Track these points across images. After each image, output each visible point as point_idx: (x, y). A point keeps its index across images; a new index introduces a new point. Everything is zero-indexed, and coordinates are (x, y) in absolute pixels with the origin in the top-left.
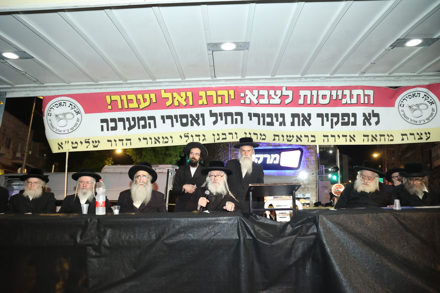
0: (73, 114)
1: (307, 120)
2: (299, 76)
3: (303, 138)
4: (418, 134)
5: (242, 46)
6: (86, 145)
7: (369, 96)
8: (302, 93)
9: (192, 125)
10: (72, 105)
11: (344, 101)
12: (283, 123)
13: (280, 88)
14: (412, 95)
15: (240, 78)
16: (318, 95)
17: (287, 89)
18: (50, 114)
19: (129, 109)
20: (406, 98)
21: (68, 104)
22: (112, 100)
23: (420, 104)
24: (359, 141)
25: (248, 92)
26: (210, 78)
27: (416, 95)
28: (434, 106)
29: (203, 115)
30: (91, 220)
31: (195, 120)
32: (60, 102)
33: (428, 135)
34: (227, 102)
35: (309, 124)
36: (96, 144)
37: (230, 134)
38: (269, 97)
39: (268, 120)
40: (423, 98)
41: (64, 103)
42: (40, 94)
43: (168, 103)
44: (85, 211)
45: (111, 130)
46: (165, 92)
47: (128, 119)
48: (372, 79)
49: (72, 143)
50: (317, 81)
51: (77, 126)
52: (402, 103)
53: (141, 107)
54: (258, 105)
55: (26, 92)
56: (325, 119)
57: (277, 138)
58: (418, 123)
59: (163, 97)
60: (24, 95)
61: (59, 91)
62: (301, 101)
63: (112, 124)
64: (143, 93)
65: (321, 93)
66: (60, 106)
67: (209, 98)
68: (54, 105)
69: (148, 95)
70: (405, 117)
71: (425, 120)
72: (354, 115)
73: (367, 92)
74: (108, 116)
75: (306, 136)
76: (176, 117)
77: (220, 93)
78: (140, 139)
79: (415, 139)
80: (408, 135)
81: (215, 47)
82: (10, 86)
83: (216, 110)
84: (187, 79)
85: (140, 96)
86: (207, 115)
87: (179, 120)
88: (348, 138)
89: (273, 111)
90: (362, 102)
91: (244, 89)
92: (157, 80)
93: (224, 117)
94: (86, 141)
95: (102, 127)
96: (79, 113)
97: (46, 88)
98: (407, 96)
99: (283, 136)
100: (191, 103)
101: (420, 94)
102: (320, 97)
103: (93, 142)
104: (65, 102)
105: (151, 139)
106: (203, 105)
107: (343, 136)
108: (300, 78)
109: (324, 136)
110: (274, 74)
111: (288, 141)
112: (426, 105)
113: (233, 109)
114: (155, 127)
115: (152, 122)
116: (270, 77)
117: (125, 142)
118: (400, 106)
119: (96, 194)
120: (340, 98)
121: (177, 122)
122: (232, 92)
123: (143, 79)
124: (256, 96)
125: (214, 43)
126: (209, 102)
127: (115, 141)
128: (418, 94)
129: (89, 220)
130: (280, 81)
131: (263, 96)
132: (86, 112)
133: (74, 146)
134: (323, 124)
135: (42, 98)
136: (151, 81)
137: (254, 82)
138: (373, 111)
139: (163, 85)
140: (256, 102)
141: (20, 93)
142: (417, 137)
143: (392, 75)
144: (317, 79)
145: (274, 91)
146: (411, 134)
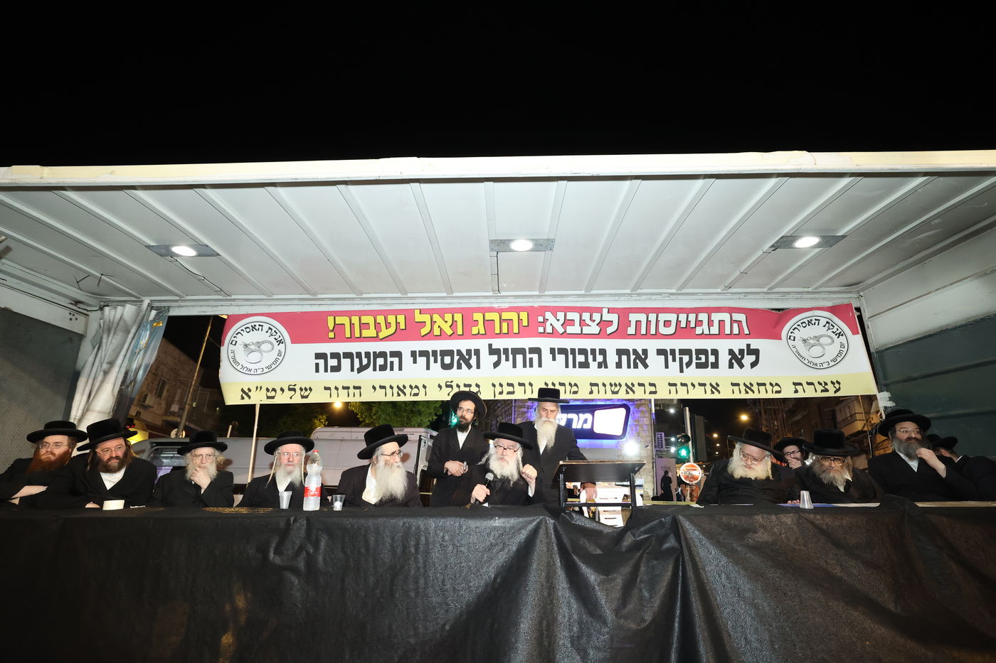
0: (271, 344)
1: (641, 359)
2: (629, 291)
3: (636, 388)
4: (820, 383)
5: (543, 245)
6: (288, 393)
7: (739, 322)
8: (633, 317)
9: (459, 367)
10: (271, 329)
11: (699, 330)
12: (603, 364)
13: (599, 310)
14: (807, 323)
15: (537, 293)
16: (657, 321)
17: (610, 311)
18: (234, 343)
19: (361, 339)
20: (798, 327)
21: (266, 327)
22: (336, 323)
23: (821, 336)
24: (726, 393)
25: (548, 315)
26: (491, 294)
27: (813, 322)
28: (842, 339)
29: (477, 352)
30: (295, 521)
31: (465, 359)
32: (253, 324)
33: (837, 386)
34: (516, 330)
35: (646, 366)
36: (306, 394)
37: (520, 384)
38: (582, 323)
39: (581, 358)
40: (824, 326)
41: (259, 325)
42: (223, 311)
43: (424, 331)
44: (285, 504)
45: (331, 372)
46: (420, 313)
47: (359, 355)
48: (741, 296)
49: (268, 390)
50: (656, 299)
51: (278, 363)
52: (792, 334)
53: (382, 335)
54: (565, 335)
56: (670, 357)
57: (595, 389)
58: (819, 366)
59: (416, 321)
60: (200, 312)
61: (255, 306)
62: (631, 330)
63: (333, 362)
64: (385, 313)
65: (663, 317)
66: (253, 330)
67: (488, 324)
68: (243, 328)
69: (393, 317)
70: (799, 356)
71: (830, 362)
72: (715, 352)
73: (737, 316)
74: (327, 348)
75: (640, 385)
76: (435, 353)
77: (505, 316)
78: (374, 388)
79: (816, 391)
80: (805, 385)
81: (500, 245)
82: (178, 298)
83: (499, 344)
84: (455, 294)
85: (380, 319)
86: (484, 352)
87: (439, 358)
88: (708, 388)
89: (588, 344)
90: (728, 331)
91: (543, 310)
92: (409, 295)
93: (511, 357)
94: (290, 387)
95: (317, 365)
96: (282, 343)
97: (233, 303)
98: (799, 323)
99: (604, 385)
100: (460, 332)
101: (819, 320)
102: (661, 324)
103: (301, 389)
104: (261, 324)
105: (391, 387)
106: (478, 336)
107: (700, 385)
108: (629, 294)
109: (670, 385)
110: (589, 288)
111: (613, 393)
112: (830, 337)
113: (526, 343)
114: (400, 369)
115: (396, 360)
116: (583, 292)
117: (351, 391)
119: (306, 474)
120: (693, 325)
121: (436, 361)
122: (524, 316)
123: (387, 293)
124: (562, 321)
125: (501, 240)
126: (489, 331)
127: (336, 388)
128: (816, 320)
129: (292, 519)
130: (598, 299)
131: (572, 322)
132: (293, 342)
133: (269, 394)
134: (667, 366)
135: (225, 317)
136: (399, 295)
137: (559, 299)
138: (748, 346)
139: (418, 302)
140: (561, 330)
141: (191, 308)
142: (820, 388)
143: (774, 291)
144: (655, 297)
145: (589, 314)
146: (809, 384)
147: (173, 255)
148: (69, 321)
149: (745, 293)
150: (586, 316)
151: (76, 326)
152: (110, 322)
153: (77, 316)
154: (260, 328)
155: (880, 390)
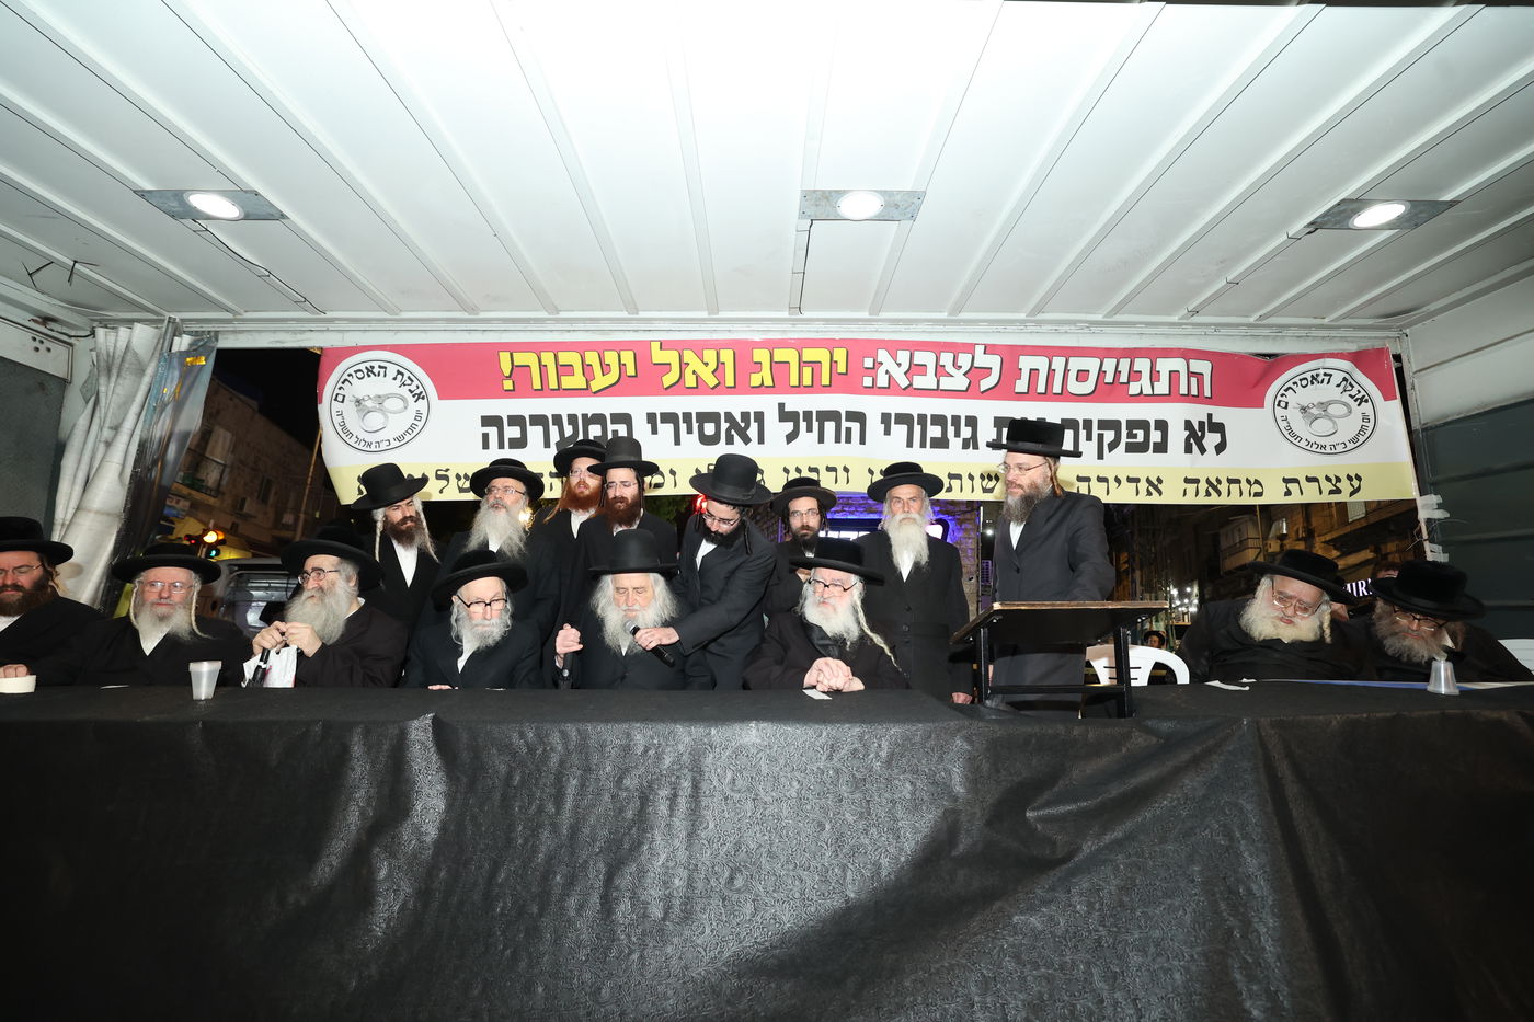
0: (403, 399)
2: (1023, 316)
4: (1328, 479)
5: (900, 207)
6: (437, 485)
7: (1199, 376)
8: (1026, 363)
9: (730, 439)
10: (402, 374)
12: (971, 443)
13: (969, 348)
14: (1310, 379)
15: (865, 315)
16: (1066, 371)
17: (989, 349)
18: (340, 398)
19: (560, 391)
20: (1294, 387)
21: (392, 371)
22: (516, 363)
23: (1330, 403)
24: (1174, 495)
25: (883, 355)
26: (785, 315)
27: (1320, 379)
28: (1366, 407)
29: (759, 417)
31: (739, 428)
32: (368, 365)
33: (1356, 483)
34: (826, 381)
37: (829, 469)
38: (940, 370)
39: (934, 431)
40: (1338, 386)
41: (380, 367)
42: (315, 341)
43: (669, 380)
45: (510, 448)
46: (661, 348)
47: (557, 419)
48: (1210, 330)
50: (1066, 332)
51: (416, 432)
52: (1284, 398)
53: (595, 386)
54: (909, 390)
55: (272, 335)
56: (1083, 433)
58: (1328, 450)
59: (654, 362)
60: (270, 342)
61: (367, 334)
62: (1021, 386)
63: (513, 432)
64: (601, 348)
65: (1077, 364)
66: (369, 376)
67: (779, 368)
69: (615, 354)
70: (1291, 435)
71: (1347, 443)
72: (1162, 425)
73: (1196, 365)
74: (504, 407)
76: (687, 416)
77: (809, 355)
79: (1321, 493)
80: (1303, 481)
81: (821, 205)
82: (230, 316)
83: (795, 403)
84: (722, 315)
85: (592, 358)
86: (771, 417)
87: (695, 426)
89: (947, 407)
90: (1183, 390)
91: (871, 347)
92: (642, 315)
93: (816, 425)
94: (439, 473)
95: (485, 437)
96: (423, 398)
97: (331, 327)
98: (1297, 380)
99: (971, 477)
100: (730, 382)
101: (1331, 375)
102: (1072, 376)
103: (458, 477)
104: (383, 364)
106: (761, 389)
107: (1130, 480)
108: (1022, 322)
109: (1079, 479)
110: (958, 308)
111: (985, 490)
112: (1345, 404)
113: (841, 402)
116: (944, 315)
118: (1279, 405)
120: (1124, 378)
121: (690, 431)
122: (840, 355)
123: (602, 310)
124: (905, 366)
125: (824, 191)
126: (779, 381)
128: (1325, 374)
130: (970, 328)
131: (921, 369)
132: (441, 397)
135: (318, 352)
136: (624, 314)
137: (902, 328)
138: (1210, 416)
139: (658, 327)
140: (904, 382)
141: (256, 335)
142: (1327, 487)
143: (1265, 322)
144: (1066, 328)
145: (952, 355)
146: (1309, 479)
147: (195, 215)
148: (33, 352)
149: (1214, 325)
150: (947, 358)
151: (51, 362)
152: (108, 355)
153: (48, 344)
154: (382, 371)
155: (1422, 493)
